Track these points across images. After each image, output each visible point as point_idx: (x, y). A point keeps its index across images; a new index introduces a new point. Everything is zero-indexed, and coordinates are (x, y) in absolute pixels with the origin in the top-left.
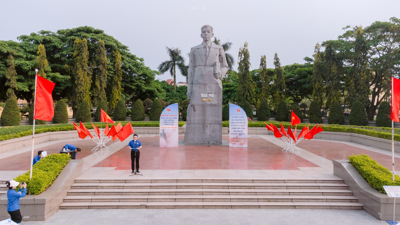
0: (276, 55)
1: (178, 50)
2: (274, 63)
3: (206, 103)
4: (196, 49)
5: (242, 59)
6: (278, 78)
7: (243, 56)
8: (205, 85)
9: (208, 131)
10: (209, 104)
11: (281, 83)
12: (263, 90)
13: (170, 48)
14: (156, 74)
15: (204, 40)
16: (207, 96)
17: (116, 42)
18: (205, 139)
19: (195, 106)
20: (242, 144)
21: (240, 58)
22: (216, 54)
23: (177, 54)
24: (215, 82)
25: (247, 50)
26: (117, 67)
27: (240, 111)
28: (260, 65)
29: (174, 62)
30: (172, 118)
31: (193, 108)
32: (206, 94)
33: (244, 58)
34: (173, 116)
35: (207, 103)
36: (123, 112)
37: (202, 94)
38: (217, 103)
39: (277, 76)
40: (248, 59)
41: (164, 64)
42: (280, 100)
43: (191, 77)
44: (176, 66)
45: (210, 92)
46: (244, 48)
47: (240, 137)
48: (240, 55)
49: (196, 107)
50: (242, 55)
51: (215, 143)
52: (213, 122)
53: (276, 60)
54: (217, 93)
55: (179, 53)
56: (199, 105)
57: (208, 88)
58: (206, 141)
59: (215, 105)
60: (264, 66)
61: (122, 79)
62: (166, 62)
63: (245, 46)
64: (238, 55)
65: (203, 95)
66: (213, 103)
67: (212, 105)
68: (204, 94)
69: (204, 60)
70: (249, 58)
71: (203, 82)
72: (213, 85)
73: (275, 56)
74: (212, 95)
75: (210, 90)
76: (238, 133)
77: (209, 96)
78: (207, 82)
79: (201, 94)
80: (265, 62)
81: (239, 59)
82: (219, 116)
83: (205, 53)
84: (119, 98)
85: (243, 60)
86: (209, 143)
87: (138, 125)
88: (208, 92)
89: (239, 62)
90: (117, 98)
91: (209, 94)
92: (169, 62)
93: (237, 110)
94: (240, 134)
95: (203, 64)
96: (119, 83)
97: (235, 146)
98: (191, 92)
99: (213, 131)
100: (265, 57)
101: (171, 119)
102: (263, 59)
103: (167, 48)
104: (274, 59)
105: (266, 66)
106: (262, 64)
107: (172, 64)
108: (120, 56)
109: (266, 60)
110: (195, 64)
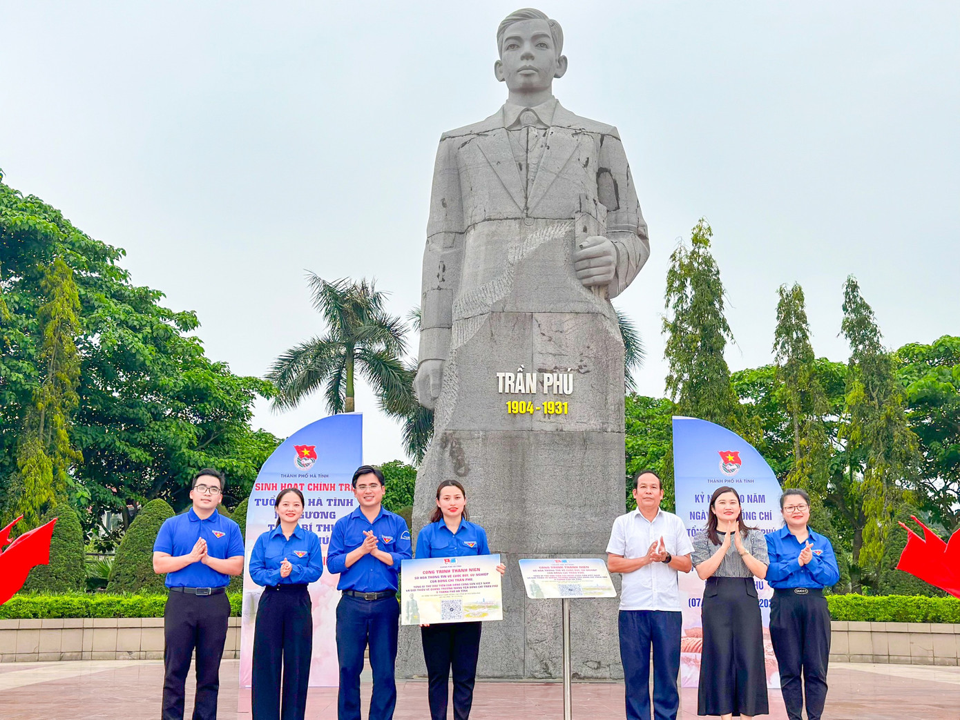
0: (853, 287)
1: (370, 289)
2: (844, 328)
3: (527, 425)
4: (468, 138)
5: (687, 305)
6: (872, 399)
7: (689, 290)
8: (523, 320)
10: (546, 433)
11: (888, 419)
12: (801, 455)
13: (329, 281)
14: (257, 395)
15: (513, 90)
16: (532, 384)
17: (57, 219)
18: (527, 643)
19: (464, 447)
21: (674, 299)
22: (583, 160)
23: (362, 310)
24: (580, 307)
25: (708, 261)
26: (55, 340)
27: (737, 461)
28: (778, 334)
29: (350, 347)
30: (325, 503)
31: (452, 454)
32: (528, 375)
33: (695, 297)
34: (333, 487)
35: (537, 426)
36: (68, 567)
37: (508, 375)
38: (594, 424)
39: (866, 390)
40: (717, 306)
41: (296, 356)
42: (889, 508)
43: (439, 288)
44: (358, 365)
45: (550, 362)
46: (693, 253)
48: (677, 284)
50: (683, 286)
51: (590, 673)
52: (574, 541)
53: (853, 311)
54: (591, 367)
55: (373, 305)
56: (485, 439)
57: (538, 341)
58: (530, 656)
59: (585, 440)
60: (798, 340)
61: (76, 404)
62: (307, 348)
63: (697, 240)
64: (666, 285)
66: (570, 427)
68: (520, 376)
69: (512, 190)
70: (723, 298)
71: (508, 308)
72: (569, 323)
73: (847, 293)
75: (551, 349)
77: (546, 384)
78: (532, 306)
79: (500, 375)
80: (802, 317)
81: (671, 304)
82: (606, 503)
83: (523, 153)
84: (52, 499)
85: (694, 307)
86: (546, 669)
87: (133, 607)
88: (539, 361)
89: (671, 318)
90: (44, 499)
91: (546, 375)
92: (321, 348)
93: (724, 455)
95: (511, 211)
96: (59, 419)
98: (441, 374)
100: (798, 295)
101: (319, 509)
102: (788, 304)
103: (316, 279)
104: (845, 309)
105: (805, 337)
106: (784, 329)
107: (339, 355)
108: (70, 290)
109: (806, 310)
110: (461, 219)
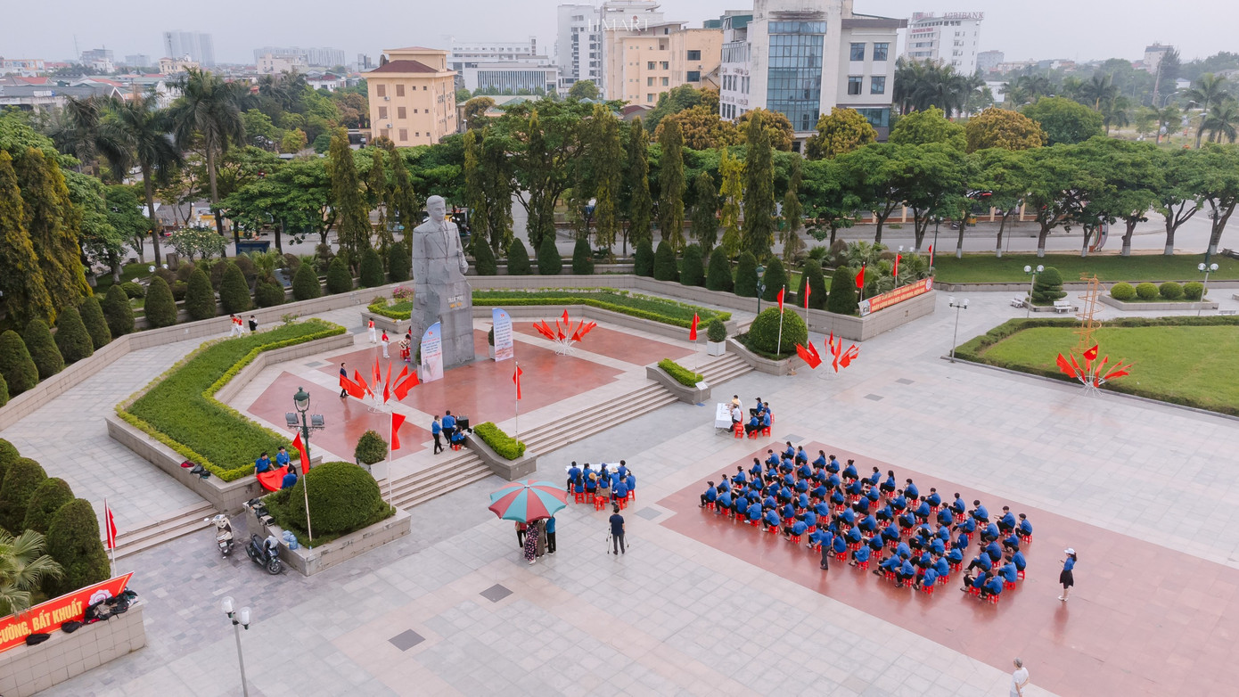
3: (454, 309)
8: (452, 285)
9: (459, 346)
10: (458, 310)
20: (508, 355)
35: (456, 309)
45: (458, 295)
47: (507, 347)
49: (444, 318)
59: (465, 310)
65: (450, 300)
66: (462, 308)
67: (461, 311)
69: (443, 250)
74: (460, 298)
76: (504, 343)
77: (457, 299)
94: (506, 344)
95: (443, 256)
97: (502, 359)
99: (465, 344)
